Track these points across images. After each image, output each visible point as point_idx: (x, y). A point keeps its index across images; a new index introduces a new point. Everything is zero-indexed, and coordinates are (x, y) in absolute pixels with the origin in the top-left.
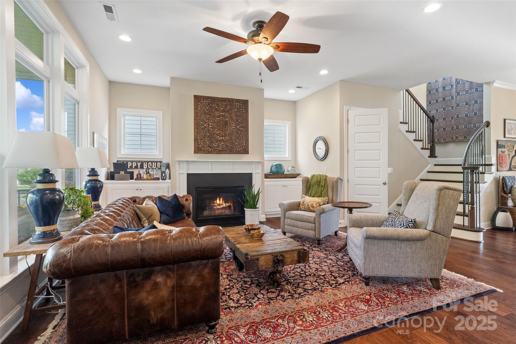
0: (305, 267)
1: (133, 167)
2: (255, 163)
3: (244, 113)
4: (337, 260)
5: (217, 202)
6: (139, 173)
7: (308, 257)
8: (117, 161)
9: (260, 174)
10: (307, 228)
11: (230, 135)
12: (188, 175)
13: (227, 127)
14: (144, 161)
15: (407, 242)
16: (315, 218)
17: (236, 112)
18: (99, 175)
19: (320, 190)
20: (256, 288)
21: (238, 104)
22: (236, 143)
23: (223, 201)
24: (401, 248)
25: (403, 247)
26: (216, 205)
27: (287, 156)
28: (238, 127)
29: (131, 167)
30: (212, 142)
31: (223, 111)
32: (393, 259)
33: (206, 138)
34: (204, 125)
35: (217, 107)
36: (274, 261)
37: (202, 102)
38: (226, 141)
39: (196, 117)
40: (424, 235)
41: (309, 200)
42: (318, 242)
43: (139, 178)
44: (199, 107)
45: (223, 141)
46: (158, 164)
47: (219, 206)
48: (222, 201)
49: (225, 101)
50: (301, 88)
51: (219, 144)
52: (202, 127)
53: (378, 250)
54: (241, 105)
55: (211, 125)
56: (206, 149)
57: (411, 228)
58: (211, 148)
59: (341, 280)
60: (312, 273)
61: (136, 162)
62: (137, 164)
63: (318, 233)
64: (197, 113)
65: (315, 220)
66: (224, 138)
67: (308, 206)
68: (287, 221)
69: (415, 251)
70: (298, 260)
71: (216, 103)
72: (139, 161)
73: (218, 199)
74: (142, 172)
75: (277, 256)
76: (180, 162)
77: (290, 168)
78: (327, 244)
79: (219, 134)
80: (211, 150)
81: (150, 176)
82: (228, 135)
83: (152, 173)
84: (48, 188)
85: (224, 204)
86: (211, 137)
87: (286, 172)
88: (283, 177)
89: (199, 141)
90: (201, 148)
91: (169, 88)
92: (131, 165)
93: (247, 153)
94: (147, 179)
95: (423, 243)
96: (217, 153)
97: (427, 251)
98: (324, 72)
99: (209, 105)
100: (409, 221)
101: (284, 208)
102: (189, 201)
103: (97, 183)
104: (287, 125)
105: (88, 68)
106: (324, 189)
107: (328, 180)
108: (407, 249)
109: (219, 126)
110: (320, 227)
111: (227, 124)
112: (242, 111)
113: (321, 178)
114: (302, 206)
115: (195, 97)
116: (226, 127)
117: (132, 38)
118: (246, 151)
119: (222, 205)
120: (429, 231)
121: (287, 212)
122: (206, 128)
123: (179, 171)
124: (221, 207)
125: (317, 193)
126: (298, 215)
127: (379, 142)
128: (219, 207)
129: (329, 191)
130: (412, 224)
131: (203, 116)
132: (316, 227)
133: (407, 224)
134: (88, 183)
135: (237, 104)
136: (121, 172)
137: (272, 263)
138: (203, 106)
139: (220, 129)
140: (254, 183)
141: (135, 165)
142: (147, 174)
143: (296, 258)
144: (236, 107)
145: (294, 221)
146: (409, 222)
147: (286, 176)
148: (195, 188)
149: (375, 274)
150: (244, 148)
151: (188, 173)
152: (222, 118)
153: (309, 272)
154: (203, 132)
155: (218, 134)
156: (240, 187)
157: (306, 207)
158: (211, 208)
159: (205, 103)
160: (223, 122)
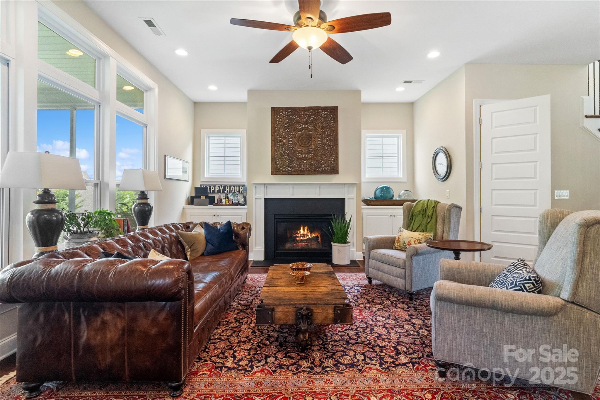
0: (364, 331)
1: (216, 192)
2: (348, 185)
3: (332, 123)
4: (421, 327)
5: (300, 232)
6: (220, 198)
7: (350, 315)
8: (201, 185)
9: (355, 199)
10: (395, 274)
11: (315, 151)
12: (266, 200)
13: (311, 142)
14: (227, 185)
15: (514, 315)
16: (405, 261)
17: (323, 123)
18: (148, 199)
19: (425, 222)
20: (275, 348)
21: (325, 113)
22: (322, 161)
23: (309, 231)
24: (502, 323)
25: (506, 322)
26: (300, 235)
27: (401, 177)
28: (325, 141)
29: (214, 191)
30: (292, 161)
31: (306, 123)
32: (487, 340)
33: (285, 157)
34: (283, 142)
35: (298, 119)
36: (296, 315)
37: (281, 115)
38: (310, 159)
39: (273, 133)
40: (549, 307)
41: (407, 235)
42: (410, 296)
43: (220, 203)
44: (277, 121)
45: (305, 159)
46: (240, 188)
47: (303, 237)
48: (307, 231)
49: (308, 110)
50: (410, 82)
51: (300, 162)
52: (281, 144)
53: (459, 321)
54: (329, 114)
55: (291, 141)
56: (285, 170)
57: (530, 292)
58: (291, 167)
59: (403, 359)
60: (368, 340)
61: (219, 186)
62: (219, 188)
63: (408, 283)
64: (276, 127)
65: (405, 263)
66: (306, 156)
67: (405, 244)
68: (372, 263)
69: (532, 333)
70: (334, 319)
71: (298, 114)
72: (222, 185)
73: (302, 228)
74: (223, 196)
75: (301, 309)
76: (257, 185)
77: (403, 191)
78: (424, 301)
79: (301, 151)
80: (291, 171)
81: (229, 201)
82: (312, 151)
83: (232, 198)
84: (44, 209)
85: (310, 235)
86: (292, 155)
87: (396, 198)
88: (392, 203)
89: (277, 160)
90: (279, 169)
91: (246, 103)
92: (213, 189)
93: (337, 172)
94: (226, 205)
95: (549, 321)
96: (298, 174)
97: (559, 337)
98: (434, 54)
99: (289, 117)
100: (526, 278)
101: (369, 245)
102: (245, 230)
103: (145, 207)
104: (401, 135)
105: (157, 91)
106: (431, 221)
107: (438, 209)
108: (516, 327)
109: (301, 141)
110: (411, 275)
111: (311, 138)
112: (330, 121)
113: (429, 204)
114: (396, 243)
115: (273, 109)
116: (309, 142)
117: (188, 52)
118: (335, 171)
119: (307, 235)
120: (563, 302)
121: (373, 251)
122: (285, 144)
123: (256, 195)
124: (305, 238)
125: (421, 225)
126: (384, 256)
127: (535, 150)
128: (303, 239)
129: (438, 224)
130: (531, 285)
131: (282, 130)
132: (406, 275)
133: (522, 284)
134: (137, 207)
135: (323, 112)
136: (202, 196)
137: (294, 318)
138: (281, 119)
139: (302, 145)
140: (346, 210)
141: (218, 189)
142: (226, 199)
143: (331, 316)
144: (322, 117)
145: (379, 262)
146: (526, 280)
147: (395, 202)
148: (274, 215)
149: (454, 360)
150: (333, 166)
151: (266, 198)
152: (305, 131)
153: (366, 338)
154: (282, 149)
155: (299, 151)
156: (327, 216)
157: (401, 245)
158: (294, 240)
159: (284, 115)
160: (306, 136)
